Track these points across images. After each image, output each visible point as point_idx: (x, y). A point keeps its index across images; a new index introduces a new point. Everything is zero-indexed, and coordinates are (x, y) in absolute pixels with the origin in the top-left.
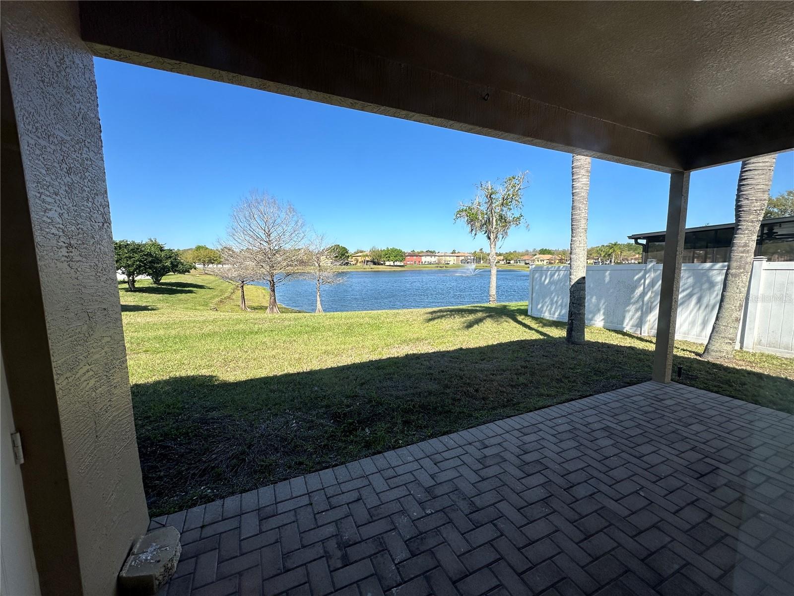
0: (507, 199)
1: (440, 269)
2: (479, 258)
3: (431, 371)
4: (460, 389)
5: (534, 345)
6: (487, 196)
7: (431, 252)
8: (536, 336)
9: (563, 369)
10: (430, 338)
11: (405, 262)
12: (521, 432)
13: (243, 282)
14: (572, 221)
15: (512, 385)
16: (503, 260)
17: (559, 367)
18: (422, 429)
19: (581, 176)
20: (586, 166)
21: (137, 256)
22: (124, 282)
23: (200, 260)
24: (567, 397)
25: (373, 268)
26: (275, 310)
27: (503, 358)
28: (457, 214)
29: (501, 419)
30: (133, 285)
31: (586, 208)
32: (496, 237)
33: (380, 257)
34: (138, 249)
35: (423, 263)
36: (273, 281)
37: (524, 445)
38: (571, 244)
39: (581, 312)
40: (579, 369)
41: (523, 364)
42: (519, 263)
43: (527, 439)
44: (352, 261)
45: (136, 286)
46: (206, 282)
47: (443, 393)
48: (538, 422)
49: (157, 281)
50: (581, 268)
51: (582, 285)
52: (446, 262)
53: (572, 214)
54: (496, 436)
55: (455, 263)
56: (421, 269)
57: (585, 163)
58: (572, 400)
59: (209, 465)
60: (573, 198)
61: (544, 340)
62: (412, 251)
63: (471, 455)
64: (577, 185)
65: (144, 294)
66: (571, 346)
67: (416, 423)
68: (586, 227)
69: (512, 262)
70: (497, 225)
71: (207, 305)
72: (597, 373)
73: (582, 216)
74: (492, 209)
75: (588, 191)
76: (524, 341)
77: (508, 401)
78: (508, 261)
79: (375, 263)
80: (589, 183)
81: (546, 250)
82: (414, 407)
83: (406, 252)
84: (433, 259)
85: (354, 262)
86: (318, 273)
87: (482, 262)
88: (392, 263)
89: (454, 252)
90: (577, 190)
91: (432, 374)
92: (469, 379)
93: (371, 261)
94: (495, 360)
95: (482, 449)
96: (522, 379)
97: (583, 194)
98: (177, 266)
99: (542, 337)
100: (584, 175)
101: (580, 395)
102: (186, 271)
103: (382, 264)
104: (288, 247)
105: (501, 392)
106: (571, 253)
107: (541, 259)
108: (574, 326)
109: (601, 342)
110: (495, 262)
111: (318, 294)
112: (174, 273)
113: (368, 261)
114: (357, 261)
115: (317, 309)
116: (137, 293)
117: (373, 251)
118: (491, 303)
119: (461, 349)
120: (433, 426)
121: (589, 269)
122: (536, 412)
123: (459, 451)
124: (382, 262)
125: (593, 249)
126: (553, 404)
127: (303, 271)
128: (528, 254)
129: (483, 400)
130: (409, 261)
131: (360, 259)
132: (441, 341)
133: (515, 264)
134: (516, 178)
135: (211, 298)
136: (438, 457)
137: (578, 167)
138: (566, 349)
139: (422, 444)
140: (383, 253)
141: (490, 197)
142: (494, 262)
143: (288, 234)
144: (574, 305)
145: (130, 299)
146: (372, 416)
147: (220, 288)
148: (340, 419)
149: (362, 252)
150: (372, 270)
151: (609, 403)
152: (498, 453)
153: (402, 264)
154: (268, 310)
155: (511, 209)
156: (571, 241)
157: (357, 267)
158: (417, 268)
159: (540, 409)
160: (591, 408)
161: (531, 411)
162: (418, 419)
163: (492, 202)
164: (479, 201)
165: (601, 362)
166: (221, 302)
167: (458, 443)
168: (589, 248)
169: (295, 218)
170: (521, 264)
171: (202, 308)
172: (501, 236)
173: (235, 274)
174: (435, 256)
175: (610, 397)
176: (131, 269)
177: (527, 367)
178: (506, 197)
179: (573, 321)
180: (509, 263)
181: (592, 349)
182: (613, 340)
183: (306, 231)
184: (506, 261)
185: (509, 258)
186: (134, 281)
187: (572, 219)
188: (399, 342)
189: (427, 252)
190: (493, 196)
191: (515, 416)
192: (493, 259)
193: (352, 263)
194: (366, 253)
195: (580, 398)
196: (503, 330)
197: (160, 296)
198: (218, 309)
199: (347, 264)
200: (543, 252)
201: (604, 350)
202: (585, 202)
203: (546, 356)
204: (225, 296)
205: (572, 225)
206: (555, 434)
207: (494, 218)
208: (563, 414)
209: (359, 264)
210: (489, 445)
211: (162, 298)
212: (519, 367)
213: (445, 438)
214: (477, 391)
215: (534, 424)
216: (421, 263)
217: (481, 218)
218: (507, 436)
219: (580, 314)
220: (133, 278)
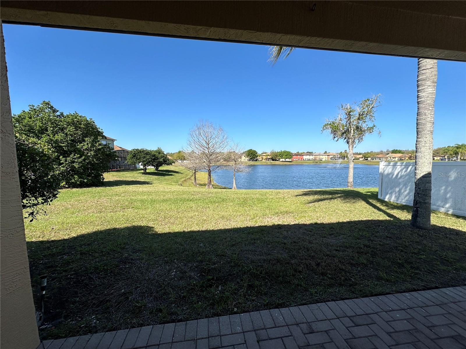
0: (362, 115)
1: (316, 163)
2: (343, 156)
3: (285, 241)
4: (304, 261)
5: (379, 226)
6: (346, 114)
7: (310, 153)
8: (383, 217)
9: (406, 252)
10: (295, 212)
11: (292, 159)
12: (353, 322)
13: (195, 170)
14: (417, 125)
15: (352, 264)
16: (362, 158)
17: (402, 250)
18: (262, 295)
19: (426, 87)
20: (432, 78)
21: (148, 157)
22: (142, 169)
23: (179, 158)
24: (409, 286)
25: (272, 163)
26: (211, 186)
27: (349, 235)
28: (324, 127)
29: (334, 301)
30: (146, 171)
31: (432, 113)
32: (354, 141)
33: (277, 156)
34: (148, 153)
35: (304, 160)
36: (210, 170)
37: (352, 339)
38: (416, 144)
39: (426, 201)
40: (423, 255)
41: (367, 243)
42: (374, 160)
43: (358, 331)
44: (259, 158)
45: (147, 172)
46: (180, 170)
47: (288, 263)
48: (372, 312)
49: (157, 169)
50: (427, 164)
51: (428, 178)
52: (320, 159)
53: (417, 120)
54: (325, 320)
55: (327, 159)
56: (303, 163)
57: (431, 75)
58: (415, 290)
59: (106, 298)
60: (418, 106)
61: (390, 221)
62: (297, 152)
63: (295, 340)
64: (423, 94)
65: (150, 176)
66: (416, 230)
67: (258, 289)
68: (432, 129)
69: (369, 159)
70: (354, 133)
71: (177, 182)
72: (444, 261)
73: (428, 120)
74: (350, 122)
75: (434, 99)
76: (371, 220)
77: (346, 279)
78: (366, 158)
79: (273, 160)
80: (435, 92)
81: (397, 150)
82: (261, 273)
83: (293, 153)
84: (311, 157)
85: (261, 159)
86: (234, 166)
87: (346, 159)
88: (284, 160)
89: (326, 152)
90: (423, 99)
91: (285, 244)
92: (315, 252)
93: (271, 159)
94: (342, 236)
95: (307, 334)
96: (363, 260)
97: (428, 102)
98: (166, 161)
99: (388, 218)
100: (430, 86)
101: (424, 286)
102: (170, 164)
103: (278, 161)
104: (218, 151)
105: (340, 269)
106: (416, 152)
107: (393, 156)
108: (420, 213)
109: (448, 227)
110: (353, 159)
111: (234, 178)
112: (165, 165)
113: (269, 159)
114: (263, 158)
115: (233, 187)
116: (147, 175)
117: (272, 153)
118: (349, 187)
119: (316, 224)
120: (272, 295)
121: (435, 165)
122: (372, 298)
123: (284, 331)
124: (278, 159)
125: (439, 149)
126: (392, 292)
127: (226, 164)
128: (382, 154)
129: (322, 275)
130: (295, 158)
131: (264, 157)
132: (303, 215)
133: (372, 160)
134: (370, 100)
135: (180, 179)
136: (263, 334)
137: (424, 80)
138: (411, 233)
139: (255, 314)
140: (279, 154)
141: (349, 114)
142: (351, 159)
143: (218, 143)
144: (419, 195)
145: (143, 178)
146: (228, 276)
147: (186, 173)
148: (205, 274)
149: (266, 153)
150: (271, 164)
151: (460, 302)
152: (323, 344)
153: (291, 160)
154: (207, 186)
155: (365, 122)
156: (417, 142)
157: (262, 162)
158: (300, 163)
159: (376, 295)
160: (437, 305)
161: (366, 296)
162: (261, 286)
163: (350, 118)
164: (340, 118)
165: (448, 250)
166: (185, 181)
167: (286, 321)
168: (436, 148)
169: (223, 134)
170: (376, 160)
171: (174, 184)
172: (358, 141)
173: (191, 166)
174: (312, 155)
175: (461, 294)
176: (145, 163)
177: (369, 247)
178: (362, 113)
179: (418, 209)
180: (367, 160)
181: (438, 235)
182: (462, 227)
183: (228, 141)
184: (365, 158)
185: (367, 156)
186: (146, 169)
187: (417, 123)
188: (273, 213)
189: (307, 152)
190: (351, 113)
191: (348, 299)
192: (351, 157)
193: (259, 160)
194: (268, 154)
195: (424, 290)
196: (354, 209)
197: (156, 177)
198: (182, 185)
199: (257, 160)
200: (394, 152)
201: (452, 237)
202: (431, 109)
203: (390, 238)
204: (188, 177)
205: (417, 129)
206: (391, 333)
207: (352, 128)
208: (402, 307)
209: (263, 160)
210: (315, 331)
211: (157, 178)
212: (362, 246)
213: (276, 312)
214: (318, 265)
215: (367, 312)
216: (303, 160)
217: (341, 129)
218: (336, 323)
219: (426, 203)
220: (146, 167)
